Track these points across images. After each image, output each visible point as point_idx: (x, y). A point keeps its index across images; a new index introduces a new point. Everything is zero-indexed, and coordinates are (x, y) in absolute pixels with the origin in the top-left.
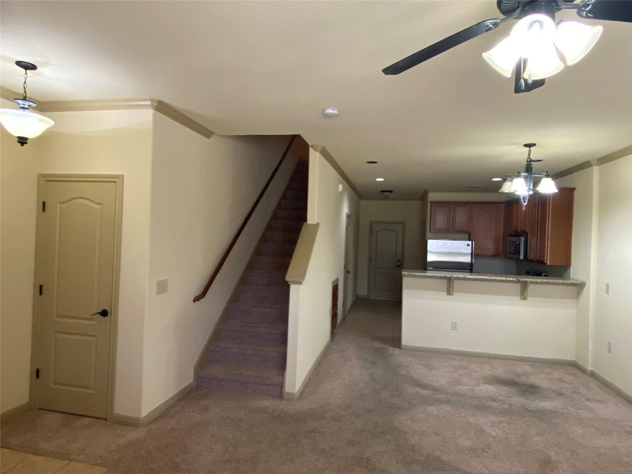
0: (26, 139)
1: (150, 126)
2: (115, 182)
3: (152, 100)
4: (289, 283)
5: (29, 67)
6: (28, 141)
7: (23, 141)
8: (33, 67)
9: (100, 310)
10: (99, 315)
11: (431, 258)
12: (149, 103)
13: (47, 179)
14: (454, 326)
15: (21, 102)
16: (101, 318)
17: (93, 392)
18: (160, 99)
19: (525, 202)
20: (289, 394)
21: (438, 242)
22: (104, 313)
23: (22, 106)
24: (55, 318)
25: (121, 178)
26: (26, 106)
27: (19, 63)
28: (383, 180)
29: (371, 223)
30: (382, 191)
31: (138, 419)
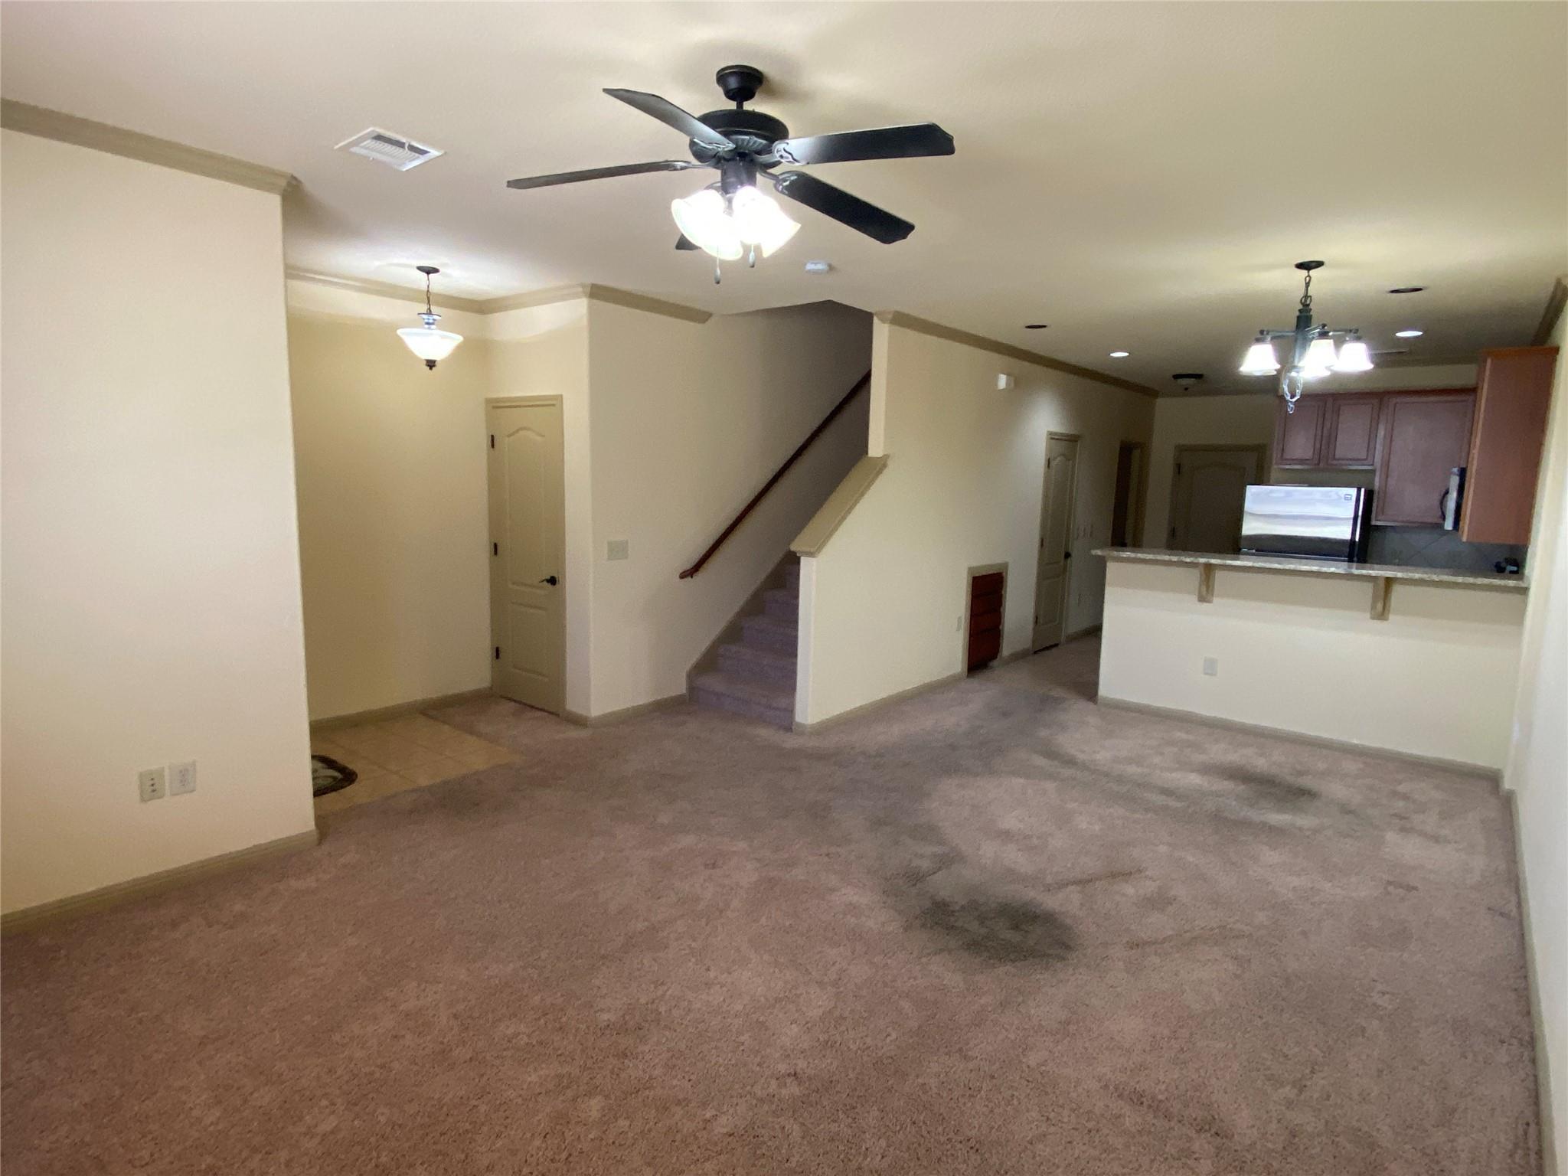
0: (434, 362)
1: (585, 322)
2: (553, 405)
3: (583, 286)
4: (798, 555)
5: (430, 271)
6: (436, 363)
7: (431, 364)
8: (436, 271)
9: (548, 577)
10: (545, 583)
11: (1250, 527)
12: (580, 289)
13: (495, 405)
14: (1210, 668)
15: (425, 317)
16: (549, 585)
17: (546, 680)
18: (594, 282)
19: (1293, 396)
20: (800, 725)
21: (1271, 492)
22: (552, 581)
23: (426, 321)
24: (511, 586)
25: (559, 398)
26: (431, 321)
27: (420, 268)
28: (1126, 354)
29: (1181, 449)
30: (1177, 377)
31: (586, 719)
